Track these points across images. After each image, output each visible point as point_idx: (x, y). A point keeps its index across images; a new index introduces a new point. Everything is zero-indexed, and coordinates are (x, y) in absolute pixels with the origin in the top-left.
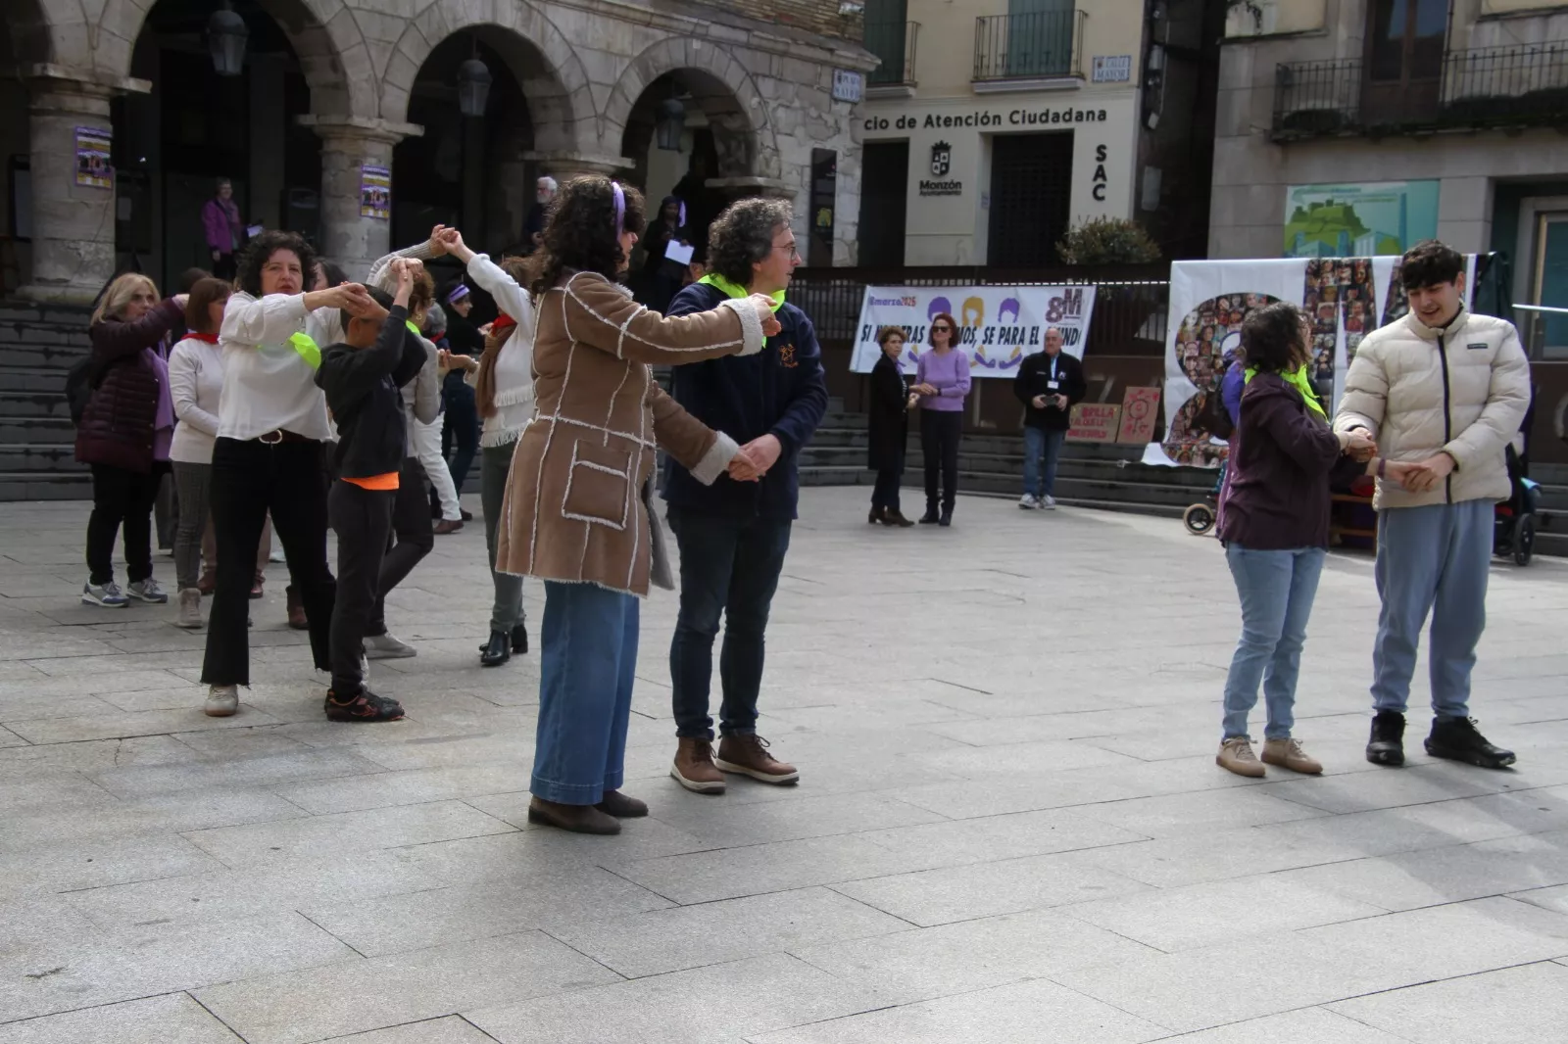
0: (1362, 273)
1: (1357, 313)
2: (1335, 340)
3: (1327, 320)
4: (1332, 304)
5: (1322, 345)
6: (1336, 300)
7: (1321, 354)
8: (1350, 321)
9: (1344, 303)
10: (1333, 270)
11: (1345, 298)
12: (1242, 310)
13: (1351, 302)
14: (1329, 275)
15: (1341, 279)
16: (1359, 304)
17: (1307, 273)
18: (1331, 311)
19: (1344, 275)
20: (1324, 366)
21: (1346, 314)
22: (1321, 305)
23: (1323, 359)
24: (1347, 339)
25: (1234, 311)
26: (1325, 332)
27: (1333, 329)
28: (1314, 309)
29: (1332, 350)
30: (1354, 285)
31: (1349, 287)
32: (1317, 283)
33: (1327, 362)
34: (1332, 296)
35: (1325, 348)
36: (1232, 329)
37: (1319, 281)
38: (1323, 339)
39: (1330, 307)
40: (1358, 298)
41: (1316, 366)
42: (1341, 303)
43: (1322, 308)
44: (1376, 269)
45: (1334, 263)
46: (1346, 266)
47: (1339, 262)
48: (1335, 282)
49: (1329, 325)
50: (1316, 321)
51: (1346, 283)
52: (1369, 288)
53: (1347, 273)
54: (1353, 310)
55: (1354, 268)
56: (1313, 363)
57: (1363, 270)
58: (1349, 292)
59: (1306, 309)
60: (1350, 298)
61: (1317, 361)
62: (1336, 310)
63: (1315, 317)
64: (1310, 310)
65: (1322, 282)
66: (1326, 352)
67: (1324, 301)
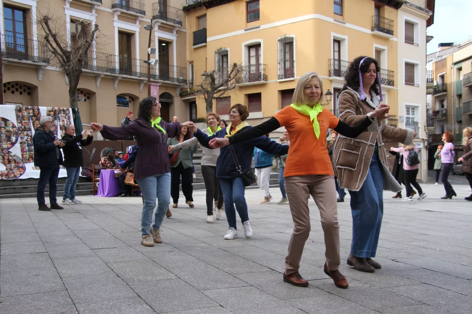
2: (32, 133)
3: (27, 127)
4: (28, 121)
5: (27, 135)
6: (29, 120)
7: (28, 138)
8: (35, 127)
10: (26, 110)
11: (32, 120)
13: (34, 121)
14: (25, 112)
15: (29, 113)
16: (37, 122)
17: (16, 110)
18: (28, 124)
19: (30, 112)
22: (23, 122)
23: (29, 140)
27: (30, 130)
28: (21, 123)
30: (34, 115)
31: (32, 116)
32: (20, 114)
34: (27, 119)
35: (29, 136)
37: (21, 113)
39: (27, 122)
40: (37, 120)
41: (27, 142)
42: (31, 121)
43: (24, 123)
44: (41, 111)
45: (26, 108)
46: (31, 109)
47: (28, 107)
48: (27, 114)
49: (28, 128)
50: (23, 127)
51: (31, 114)
52: (40, 116)
53: (31, 111)
54: (36, 124)
55: (33, 110)
56: (25, 141)
57: (37, 111)
58: (33, 118)
59: (18, 123)
60: (34, 120)
61: (27, 140)
62: (29, 123)
63: (22, 125)
64: (20, 123)
65: (22, 114)
66: (29, 137)
67: (24, 120)
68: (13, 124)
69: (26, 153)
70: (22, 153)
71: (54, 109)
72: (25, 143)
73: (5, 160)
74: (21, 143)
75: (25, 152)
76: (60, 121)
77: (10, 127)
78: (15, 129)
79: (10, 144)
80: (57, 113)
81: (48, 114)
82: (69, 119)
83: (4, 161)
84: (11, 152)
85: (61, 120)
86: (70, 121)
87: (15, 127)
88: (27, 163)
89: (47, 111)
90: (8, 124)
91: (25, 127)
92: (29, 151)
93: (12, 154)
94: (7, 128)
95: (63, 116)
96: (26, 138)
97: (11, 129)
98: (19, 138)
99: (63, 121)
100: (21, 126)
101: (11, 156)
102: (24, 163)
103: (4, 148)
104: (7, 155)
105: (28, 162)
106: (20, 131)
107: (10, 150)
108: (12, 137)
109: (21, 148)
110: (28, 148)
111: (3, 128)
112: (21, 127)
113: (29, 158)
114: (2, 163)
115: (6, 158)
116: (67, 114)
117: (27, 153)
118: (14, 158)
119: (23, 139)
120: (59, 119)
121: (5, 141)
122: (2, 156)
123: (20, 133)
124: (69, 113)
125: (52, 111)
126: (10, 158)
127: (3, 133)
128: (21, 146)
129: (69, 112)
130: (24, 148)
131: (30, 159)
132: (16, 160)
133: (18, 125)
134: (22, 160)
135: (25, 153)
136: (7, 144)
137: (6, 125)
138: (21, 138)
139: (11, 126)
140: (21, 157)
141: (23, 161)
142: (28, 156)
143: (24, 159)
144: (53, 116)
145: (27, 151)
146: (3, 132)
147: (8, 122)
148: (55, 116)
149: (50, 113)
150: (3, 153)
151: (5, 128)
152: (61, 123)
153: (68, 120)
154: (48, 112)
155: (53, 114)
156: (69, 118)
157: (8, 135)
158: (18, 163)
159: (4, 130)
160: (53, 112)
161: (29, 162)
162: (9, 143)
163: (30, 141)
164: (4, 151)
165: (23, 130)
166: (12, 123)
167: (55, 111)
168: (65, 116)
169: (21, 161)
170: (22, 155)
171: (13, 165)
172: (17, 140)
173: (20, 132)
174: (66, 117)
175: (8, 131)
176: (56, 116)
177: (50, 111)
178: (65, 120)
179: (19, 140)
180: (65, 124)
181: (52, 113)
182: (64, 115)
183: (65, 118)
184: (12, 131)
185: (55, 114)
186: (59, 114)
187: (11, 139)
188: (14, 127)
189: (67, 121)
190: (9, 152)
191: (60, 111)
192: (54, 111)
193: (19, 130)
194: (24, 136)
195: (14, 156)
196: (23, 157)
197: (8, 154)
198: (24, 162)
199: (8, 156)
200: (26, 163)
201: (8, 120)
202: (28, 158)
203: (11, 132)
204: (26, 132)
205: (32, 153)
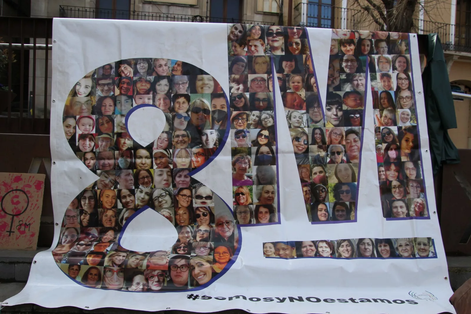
0: (297, 44)
1: (297, 89)
2: (274, 118)
3: (261, 95)
4: (265, 76)
5: (259, 124)
6: (269, 72)
7: (260, 135)
8: (289, 97)
9: (280, 75)
10: (262, 38)
11: (280, 70)
12: (152, 78)
13: (288, 75)
14: (258, 43)
15: (273, 48)
16: (298, 78)
17: (229, 39)
18: (265, 84)
19: (276, 44)
20: (264, 149)
21: (283, 89)
22: (251, 77)
23: (263, 141)
24: (289, 117)
25: (140, 79)
26: (260, 109)
27: (270, 106)
28: (243, 81)
29: (273, 130)
30: (289, 56)
31: (282, 58)
32: (243, 52)
33: (269, 145)
34: (265, 67)
35: (264, 128)
36: (140, 102)
37: (246, 49)
38: (260, 117)
39: (263, 79)
40: (296, 71)
41: (254, 149)
42: (276, 75)
43: (253, 80)
44: (313, 43)
45: (262, 29)
46: (278, 34)
47: (269, 29)
48: (265, 51)
49: (264, 100)
50: (247, 95)
51: (279, 53)
52: (306, 60)
53: (280, 42)
54: (292, 85)
55: (286, 36)
56: (250, 144)
57: (298, 41)
58: (284, 63)
59: (232, 80)
60: (287, 71)
61: (255, 143)
62: (270, 83)
63: (246, 89)
64: (238, 82)
65: (249, 50)
66: (266, 133)
67: (254, 72)
68: (216, 84)
69: (251, 190)
70: (235, 188)
71: (357, 35)
72: (250, 154)
73: (181, 212)
74: (235, 152)
75: (246, 183)
76: (373, 78)
77: (203, 95)
78: (220, 102)
79: (198, 154)
80: (368, 48)
81: (336, 51)
82: (406, 72)
83: (176, 214)
84: (201, 185)
85: (378, 75)
86: (408, 78)
87: (223, 95)
88: (249, 224)
89: (333, 40)
90: (199, 83)
91: (253, 95)
92: (259, 183)
93: (203, 191)
94: (196, 99)
95: (388, 61)
96: (253, 133)
97: (207, 103)
98: (232, 133)
99: (386, 77)
100: (240, 92)
101: (199, 197)
102: (239, 226)
103: (179, 167)
104: (186, 192)
105: (254, 221)
106: (236, 109)
107: (197, 176)
108: (208, 131)
109: (234, 169)
110: (258, 170)
111: (182, 100)
112: (241, 96)
113: (258, 207)
114: (169, 218)
115: (183, 202)
116: (400, 54)
117: (254, 187)
118: (210, 203)
119: (244, 137)
120: (373, 70)
121: (184, 142)
122: (170, 195)
123: (236, 118)
124: (408, 50)
125: (350, 42)
126: (197, 203)
127: (180, 116)
128: (234, 164)
129: (408, 45)
130: (245, 170)
131: (262, 210)
132: (216, 213)
133: (231, 88)
134: (234, 214)
135: (245, 190)
136: (188, 155)
137: (193, 89)
138: (239, 134)
139: (208, 91)
140: (230, 201)
141: (238, 216)
142: (256, 201)
143: (241, 209)
144: (352, 61)
145: (253, 183)
146: (182, 112)
147: (199, 77)
148: (358, 60)
149: (343, 49)
150: (174, 186)
151: (188, 98)
152: (379, 85)
153: (403, 76)
154: (336, 44)
155: (351, 53)
156: (407, 68)
157: (195, 121)
158: (220, 224)
159: (186, 106)
160: (353, 47)
161: (258, 223)
162: (195, 150)
163: (266, 145)
164: (177, 179)
165: (245, 108)
166: (212, 83)
167: (361, 40)
168: (394, 62)
169: (230, 217)
170: (237, 195)
171: (204, 228)
172: (221, 142)
173: (235, 113)
174: (397, 65)
175: (196, 110)
176: (361, 58)
177: (342, 43)
178: (394, 76)
179: (230, 141)
180: (391, 89)
181: (348, 48)
182: (390, 57)
183: (394, 68)
184: (211, 109)
185: (358, 52)
186: (371, 52)
187: (204, 138)
188: (218, 93)
189: (398, 78)
190: (194, 181)
191: (379, 41)
192: (356, 41)
193: (233, 105)
194: (249, 126)
195: (209, 197)
196: (237, 202)
197: (190, 188)
198: (241, 222)
199: (191, 196)
200: (245, 225)
201: (202, 72)
202: (253, 207)
203: (206, 111)
204: (256, 113)
205: (269, 187)
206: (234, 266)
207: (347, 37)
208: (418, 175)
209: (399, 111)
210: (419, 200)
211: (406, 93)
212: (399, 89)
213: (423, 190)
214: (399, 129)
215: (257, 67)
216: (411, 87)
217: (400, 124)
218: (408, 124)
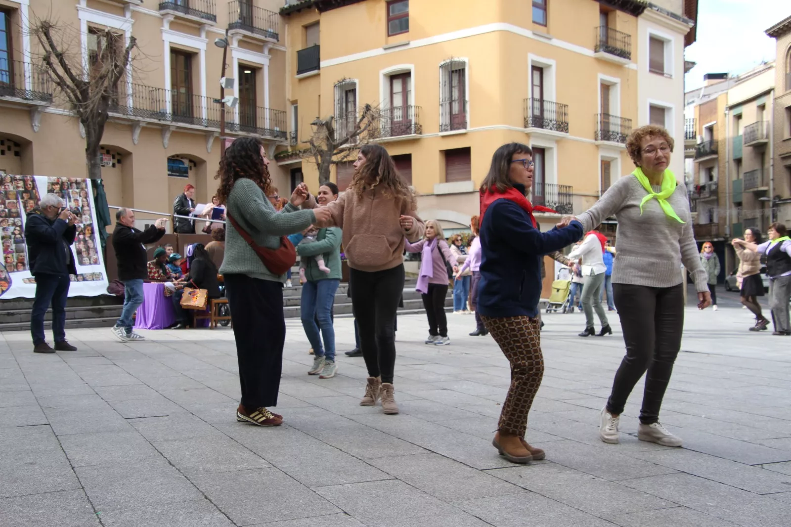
0: (30, 185)
1: (32, 207)
2: (22, 221)
3: (14, 210)
4: (15, 201)
5: (14, 224)
6: (17, 199)
7: (15, 229)
9: (23, 200)
10: (11, 182)
11: (23, 198)
13: (26, 200)
14: (10, 184)
15: (18, 187)
16: (32, 202)
18: (15, 205)
19: (19, 185)
21: (25, 207)
22: (7, 201)
26: (14, 217)
27: (19, 215)
30: (26, 191)
31: (23, 192)
34: (14, 196)
35: (17, 226)
37: (3, 187)
38: (14, 221)
39: (14, 203)
40: (31, 198)
41: (13, 236)
42: (21, 201)
43: (9, 203)
44: (38, 184)
45: (11, 178)
46: (20, 180)
47: (15, 177)
48: (14, 188)
49: (15, 213)
50: (7, 210)
51: (21, 189)
52: (35, 193)
53: (21, 184)
54: (29, 205)
55: (25, 182)
56: (10, 234)
57: (31, 183)
58: (24, 195)
60: (26, 198)
61: (13, 233)
62: (18, 204)
63: (5, 208)
65: (5, 188)
66: (18, 228)
67: (9, 199)
69: (13, 256)
70: (5, 255)
71: (60, 180)
72: (10, 238)
75: (10, 252)
76: (70, 201)
80: (66, 187)
81: (50, 188)
82: (86, 198)
85: (72, 200)
86: (87, 201)
88: (13, 271)
89: (49, 183)
91: (9, 210)
92: (17, 252)
95: (77, 193)
96: (12, 229)
99: (76, 200)
100: (2, 209)
102: (8, 272)
105: (15, 270)
109: (3, 246)
110: (16, 246)
112: (3, 211)
113: (17, 263)
116: (82, 189)
117: (14, 254)
119: (7, 230)
120: (70, 197)
124: (86, 187)
125: (57, 183)
128: (3, 243)
129: (86, 185)
130: (9, 246)
131: (20, 264)
134: (5, 267)
135: (10, 255)
138: (4, 229)
141: (7, 268)
142: (16, 260)
143: (8, 265)
144: (58, 193)
145: (13, 252)
148: (62, 192)
149: (54, 187)
152: (73, 204)
153: (85, 200)
154: (50, 184)
155: (58, 189)
160: (59, 186)
161: (18, 271)
163: (19, 234)
165: (6, 217)
167: (63, 183)
168: (80, 193)
169: (4, 269)
170: (6, 258)
174: (81, 195)
176: (63, 191)
177: (53, 184)
178: (80, 199)
180: (79, 206)
181: (56, 186)
182: (78, 191)
183: (80, 196)
185: (62, 189)
186: (68, 188)
189: (82, 201)
191: (71, 183)
192: (60, 183)
194: (9, 225)
196: (6, 262)
198: (9, 270)
200: (12, 272)
202: (15, 263)
204: (12, 219)
205: (22, 254)
206: (11, 288)
207: (56, 181)
208: (94, 246)
209: (84, 216)
210: (95, 257)
211: (86, 208)
212: (83, 206)
213: (97, 252)
214: (84, 225)
215: (10, 196)
216: (88, 205)
217: (84, 223)
218: (88, 222)
